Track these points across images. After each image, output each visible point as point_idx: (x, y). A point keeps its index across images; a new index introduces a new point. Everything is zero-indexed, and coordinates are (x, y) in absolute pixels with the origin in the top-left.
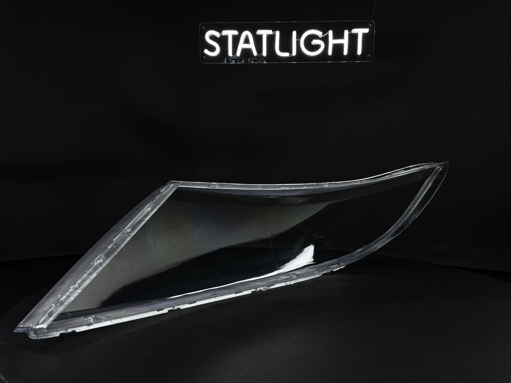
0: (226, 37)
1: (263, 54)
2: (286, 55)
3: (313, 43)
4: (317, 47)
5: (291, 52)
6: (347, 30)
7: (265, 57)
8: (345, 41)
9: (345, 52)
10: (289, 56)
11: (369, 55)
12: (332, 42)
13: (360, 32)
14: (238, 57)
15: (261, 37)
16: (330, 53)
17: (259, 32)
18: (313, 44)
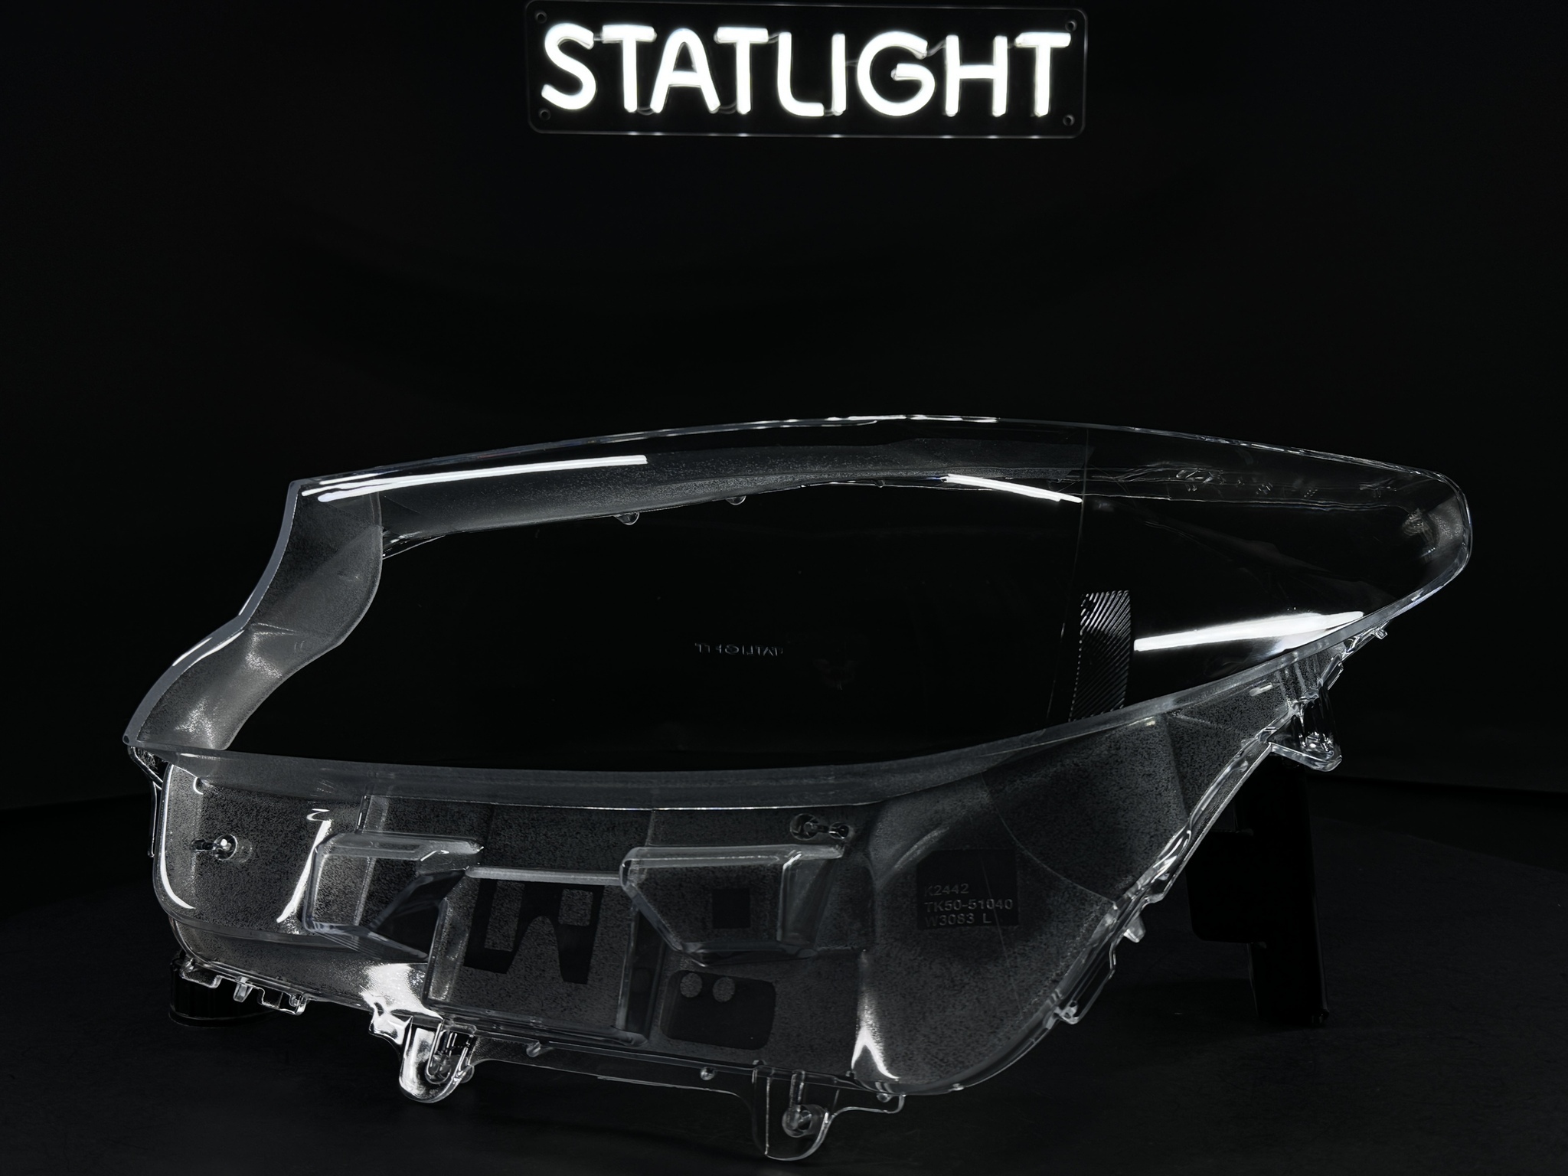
0: (615, 49)
1: (735, 107)
2: (814, 110)
3: (895, 74)
4: (909, 89)
5: (827, 102)
6: (1002, 33)
7: (744, 116)
8: (997, 72)
9: (999, 107)
10: (825, 113)
11: (1071, 117)
12: (957, 72)
13: (1044, 43)
14: (655, 114)
15: (729, 50)
16: (952, 107)
17: (725, 34)
18: (897, 79)
